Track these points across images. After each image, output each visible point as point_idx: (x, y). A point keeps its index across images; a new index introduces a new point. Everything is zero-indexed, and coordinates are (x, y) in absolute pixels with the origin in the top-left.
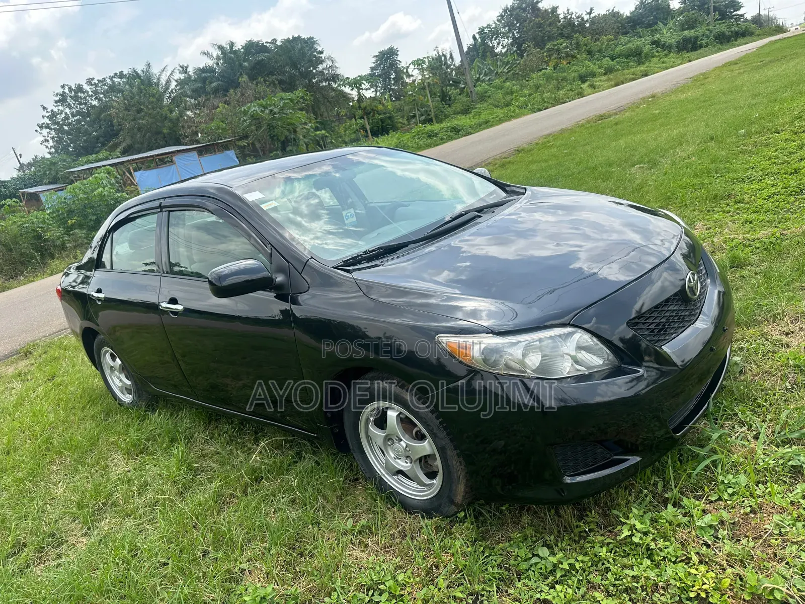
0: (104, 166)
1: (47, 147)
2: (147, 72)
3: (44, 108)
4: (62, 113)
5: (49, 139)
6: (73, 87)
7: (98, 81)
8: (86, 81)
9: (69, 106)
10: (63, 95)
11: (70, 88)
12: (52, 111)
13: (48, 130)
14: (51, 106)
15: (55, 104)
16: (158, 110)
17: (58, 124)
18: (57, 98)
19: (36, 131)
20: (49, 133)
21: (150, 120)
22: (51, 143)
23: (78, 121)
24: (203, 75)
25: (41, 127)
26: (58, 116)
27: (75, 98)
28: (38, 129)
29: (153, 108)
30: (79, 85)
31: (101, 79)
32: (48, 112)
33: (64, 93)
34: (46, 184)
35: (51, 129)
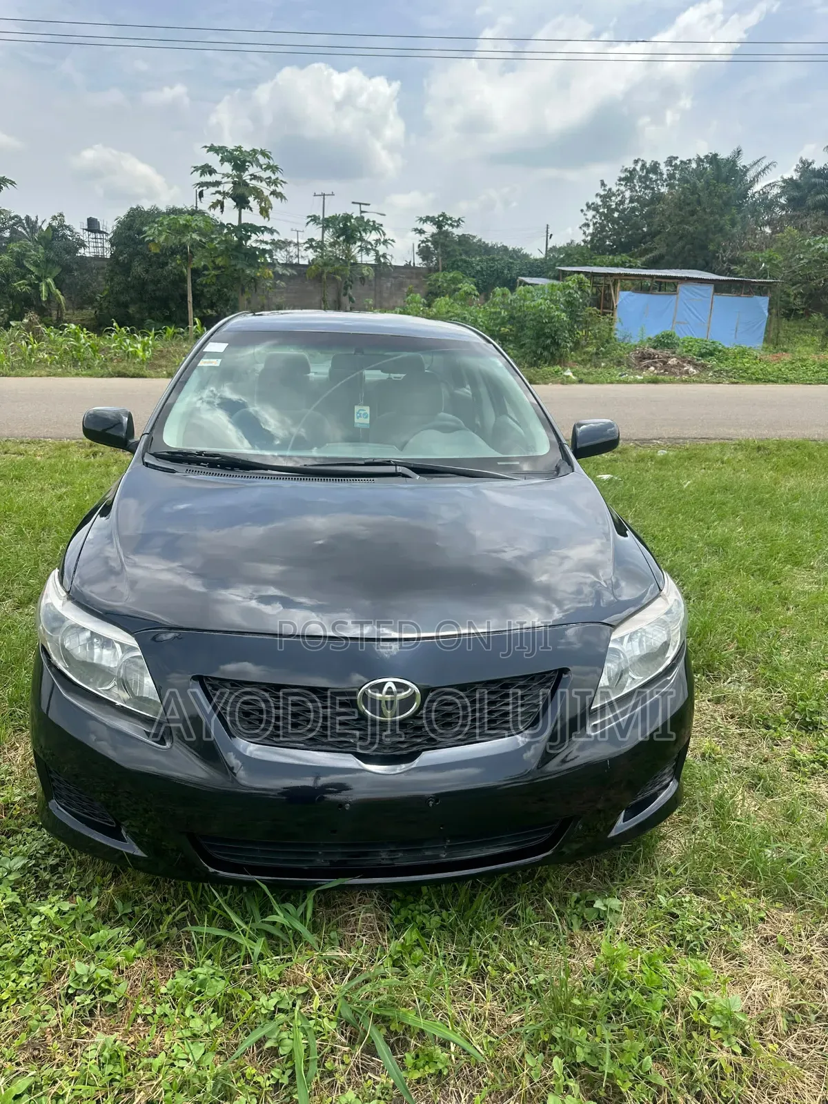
0: (579, 273)
1: (585, 233)
2: (732, 162)
3: (603, 184)
4: (619, 195)
5: (591, 224)
6: (648, 165)
7: (682, 162)
8: (666, 160)
9: (632, 189)
10: (632, 172)
11: (644, 166)
12: (610, 189)
13: (594, 213)
14: (612, 185)
15: (618, 182)
16: (717, 216)
17: (609, 207)
18: (623, 175)
19: (582, 211)
20: (594, 217)
21: (700, 228)
22: (591, 230)
23: (634, 209)
24: (813, 180)
25: (589, 207)
26: (613, 198)
27: (644, 179)
28: (585, 208)
29: (712, 213)
30: (656, 163)
31: (685, 160)
32: (605, 190)
33: (634, 169)
34: (550, 278)
35: (598, 212)
